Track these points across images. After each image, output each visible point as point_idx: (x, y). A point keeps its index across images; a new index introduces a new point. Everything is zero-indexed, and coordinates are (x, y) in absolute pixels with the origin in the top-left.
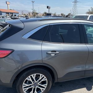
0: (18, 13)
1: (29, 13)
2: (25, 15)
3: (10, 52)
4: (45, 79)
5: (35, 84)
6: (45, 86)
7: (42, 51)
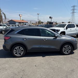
0: (27, 23)
1: (36, 22)
2: (33, 23)
3: (10, 38)
4: (22, 49)
5: (19, 51)
6: (23, 52)
7: (21, 38)
